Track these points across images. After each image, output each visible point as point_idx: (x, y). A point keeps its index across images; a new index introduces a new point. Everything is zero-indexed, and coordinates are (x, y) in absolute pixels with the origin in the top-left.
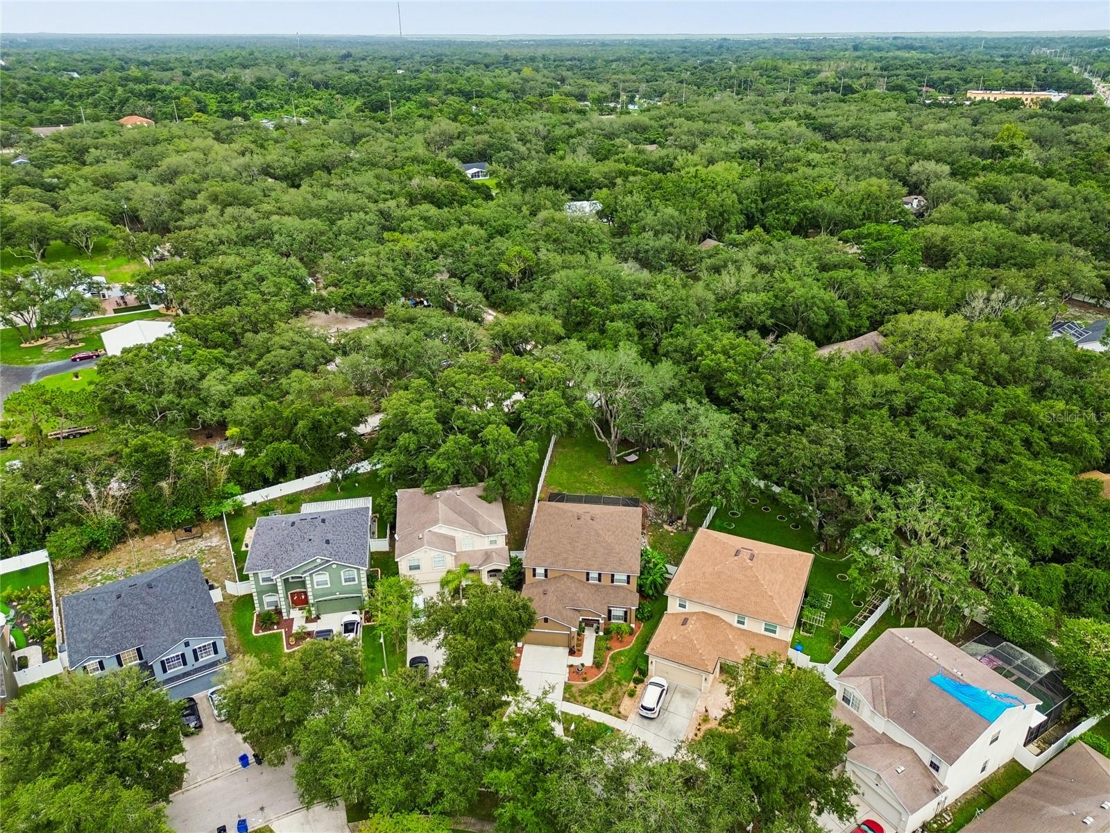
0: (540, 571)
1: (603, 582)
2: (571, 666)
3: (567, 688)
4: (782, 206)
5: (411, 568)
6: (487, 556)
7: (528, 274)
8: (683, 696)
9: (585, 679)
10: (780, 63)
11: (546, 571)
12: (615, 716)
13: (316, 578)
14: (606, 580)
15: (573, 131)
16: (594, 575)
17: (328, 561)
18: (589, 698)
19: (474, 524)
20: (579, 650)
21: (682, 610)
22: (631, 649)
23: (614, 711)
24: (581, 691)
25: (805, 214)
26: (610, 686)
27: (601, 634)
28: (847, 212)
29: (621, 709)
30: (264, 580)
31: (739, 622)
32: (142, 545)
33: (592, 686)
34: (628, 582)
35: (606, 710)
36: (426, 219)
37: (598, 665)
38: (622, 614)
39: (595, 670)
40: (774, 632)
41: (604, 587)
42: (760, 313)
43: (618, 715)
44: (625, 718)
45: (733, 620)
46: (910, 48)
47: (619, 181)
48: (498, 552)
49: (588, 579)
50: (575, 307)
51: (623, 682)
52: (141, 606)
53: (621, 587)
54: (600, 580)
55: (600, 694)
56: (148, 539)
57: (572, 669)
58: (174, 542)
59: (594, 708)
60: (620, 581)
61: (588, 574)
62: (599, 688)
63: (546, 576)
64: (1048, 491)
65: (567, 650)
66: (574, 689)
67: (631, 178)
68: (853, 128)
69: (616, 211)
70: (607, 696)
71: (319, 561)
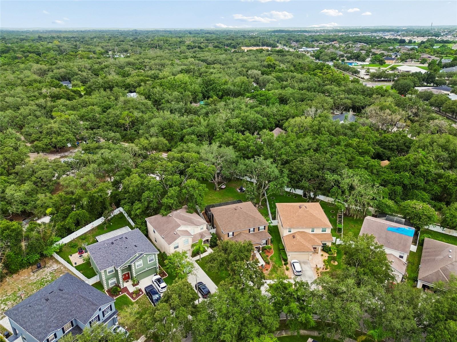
0: (231, 234)
1: (255, 232)
4: (214, 89)
5: (175, 248)
6: (202, 235)
7: (133, 123)
8: (305, 264)
9: (267, 270)
10: (168, 39)
11: (233, 233)
12: (287, 279)
13: (137, 264)
14: (256, 231)
15: (103, 66)
16: (252, 229)
17: (142, 254)
18: (273, 276)
19: (192, 223)
21: (290, 233)
22: (274, 254)
23: (285, 277)
25: (224, 91)
26: (277, 269)
27: (261, 252)
29: (287, 276)
30: (109, 272)
31: (312, 231)
32: (13, 280)
33: (271, 271)
34: (265, 229)
35: (283, 278)
36: (66, 106)
37: (268, 263)
38: (265, 242)
39: (268, 265)
40: (325, 231)
41: (256, 233)
44: (291, 278)
45: (309, 231)
46: (210, 33)
47: (142, 84)
48: (205, 232)
49: (250, 232)
50: (166, 133)
51: (281, 266)
52: (63, 300)
53: (262, 231)
55: (276, 273)
56: (14, 276)
58: (32, 274)
60: (262, 229)
61: (249, 230)
62: (274, 271)
63: (233, 235)
64: (372, 166)
67: (147, 82)
68: (215, 60)
69: (150, 95)
70: (279, 273)
71: (137, 255)
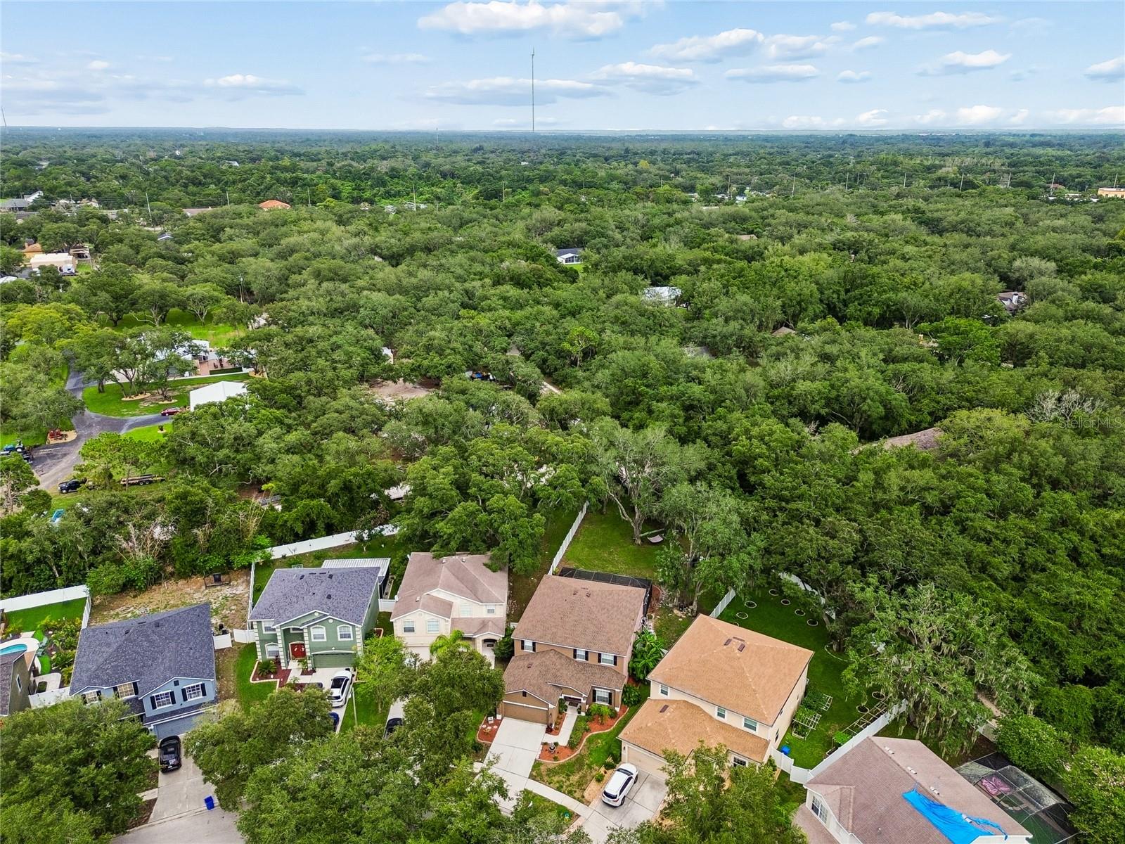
0: (528, 643)
1: (590, 662)
2: (545, 744)
3: (537, 765)
4: (865, 297)
5: (407, 630)
6: (484, 625)
7: (588, 354)
8: (652, 787)
9: (556, 759)
10: (901, 158)
11: (534, 644)
12: (578, 800)
13: (314, 631)
14: (593, 660)
15: (672, 220)
16: (581, 652)
17: (325, 615)
18: (556, 779)
19: (475, 593)
20: (557, 729)
21: (664, 696)
22: (610, 732)
23: (577, 795)
24: (549, 770)
25: (888, 306)
26: (581, 768)
27: (583, 714)
28: (933, 305)
29: (586, 794)
30: (268, 629)
31: (719, 714)
32: (175, 588)
33: (562, 766)
34: (617, 664)
35: (570, 793)
36: (505, 299)
37: (572, 745)
38: (606, 696)
39: (568, 751)
40: (754, 729)
41: (591, 666)
42: (813, 402)
43: (581, 800)
44: (588, 803)
45: (713, 711)
47: (702, 268)
48: (495, 622)
49: (575, 657)
50: (626, 386)
51: (594, 766)
52: (145, 643)
53: (608, 667)
54: (587, 659)
55: (568, 775)
56: (181, 582)
57: (546, 747)
58: (204, 587)
59: (559, 789)
60: (607, 661)
61: (575, 651)
62: (568, 769)
63: (534, 650)
65: (545, 727)
66: (542, 768)
67: (715, 266)
68: (962, 222)
69: (693, 297)
70: (575, 778)
71: (317, 614)
